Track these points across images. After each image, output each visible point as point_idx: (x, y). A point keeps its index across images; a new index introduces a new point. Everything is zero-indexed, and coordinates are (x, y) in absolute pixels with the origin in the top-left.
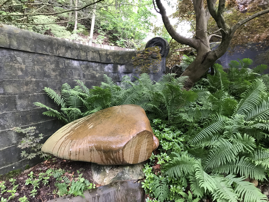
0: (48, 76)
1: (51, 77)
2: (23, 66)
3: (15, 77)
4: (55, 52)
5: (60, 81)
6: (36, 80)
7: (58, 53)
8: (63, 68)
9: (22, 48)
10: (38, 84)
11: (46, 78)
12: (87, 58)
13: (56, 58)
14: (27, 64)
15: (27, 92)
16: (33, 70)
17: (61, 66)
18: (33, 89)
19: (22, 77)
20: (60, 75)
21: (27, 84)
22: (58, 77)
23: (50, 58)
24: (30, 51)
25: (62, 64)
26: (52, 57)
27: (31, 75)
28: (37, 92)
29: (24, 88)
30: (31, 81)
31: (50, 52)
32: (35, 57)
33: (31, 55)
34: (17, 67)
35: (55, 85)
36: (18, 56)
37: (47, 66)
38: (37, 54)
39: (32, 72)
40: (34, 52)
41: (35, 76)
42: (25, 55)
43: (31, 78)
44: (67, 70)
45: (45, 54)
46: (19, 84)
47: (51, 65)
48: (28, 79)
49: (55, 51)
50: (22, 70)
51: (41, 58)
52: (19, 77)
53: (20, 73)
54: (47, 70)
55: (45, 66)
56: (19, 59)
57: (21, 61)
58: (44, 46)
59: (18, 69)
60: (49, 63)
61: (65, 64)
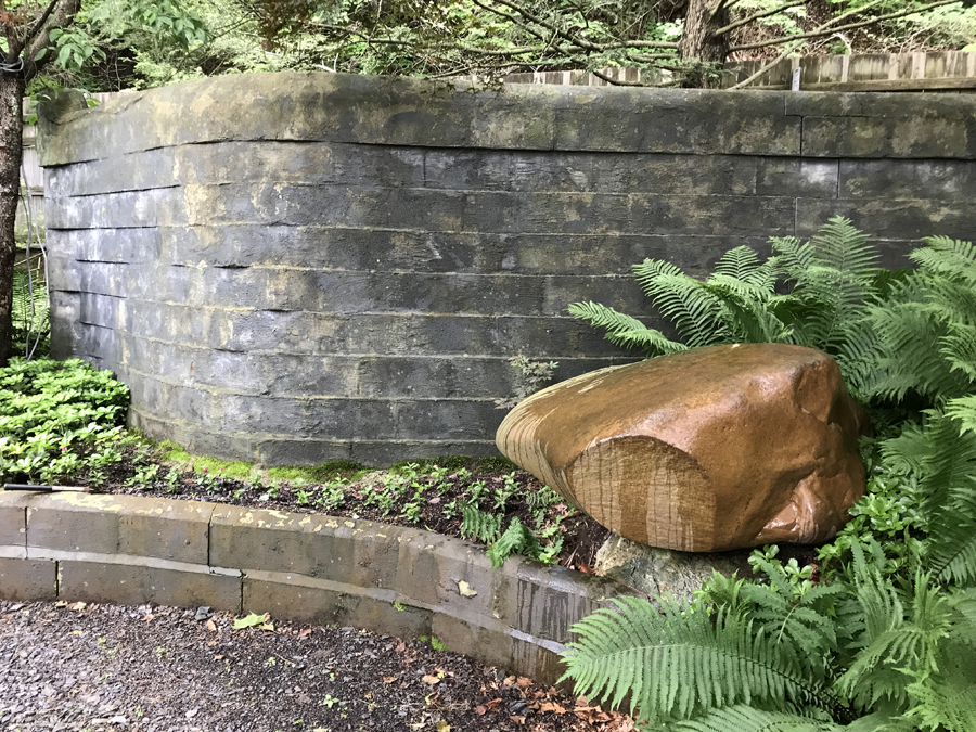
0: (677, 224)
1: (685, 224)
2: (588, 196)
3: (554, 227)
4: (722, 143)
5: (721, 239)
6: (623, 234)
7: (733, 142)
8: (749, 193)
9: (595, 144)
10: (629, 246)
11: (663, 230)
12: (889, 146)
13: (723, 162)
14: (603, 190)
15: (584, 269)
16: (619, 205)
17: (739, 188)
18: (608, 261)
19: (577, 227)
20: (726, 218)
21: (588, 246)
22: (717, 227)
23: (696, 162)
24: (618, 150)
25: (746, 179)
26: (704, 161)
27: (609, 221)
28: (619, 269)
29: (576, 257)
30: (605, 238)
31: (700, 145)
32: (635, 167)
33: (621, 163)
34: (568, 200)
35: (697, 250)
36: (575, 170)
37: (678, 191)
38: (643, 156)
39: (616, 210)
40: (635, 150)
41: (621, 225)
42: (602, 164)
43: (607, 229)
44: (766, 199)
45: (677, 154)
46: (562, 247)
47: (695, 186)
48: (594, 232)
49: (721, 137)
50: (580, 206)
51: (660, 167)
52: (567, 227)
53: (573, 216)
54: (673, 202)
55: (670, 190)
56: (579, 177)
57: (585, 180)
58: (679, 128)
59: (569, 204)
60: (688, 179)
61: (760, 180)
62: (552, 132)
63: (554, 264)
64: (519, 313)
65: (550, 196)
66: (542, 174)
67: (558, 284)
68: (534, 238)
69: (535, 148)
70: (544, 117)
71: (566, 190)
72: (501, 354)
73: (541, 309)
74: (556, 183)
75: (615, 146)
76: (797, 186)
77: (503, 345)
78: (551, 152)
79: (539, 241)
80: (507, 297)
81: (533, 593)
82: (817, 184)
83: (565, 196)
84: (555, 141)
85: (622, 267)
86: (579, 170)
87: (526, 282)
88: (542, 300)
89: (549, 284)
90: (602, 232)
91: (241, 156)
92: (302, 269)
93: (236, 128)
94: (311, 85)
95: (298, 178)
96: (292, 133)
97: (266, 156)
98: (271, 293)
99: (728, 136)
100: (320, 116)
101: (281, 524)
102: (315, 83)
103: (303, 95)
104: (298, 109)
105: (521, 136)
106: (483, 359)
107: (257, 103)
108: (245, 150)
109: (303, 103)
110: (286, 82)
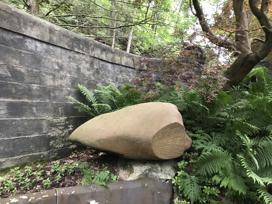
1: (85, 75)
2: (60, 61)
3: (51, 70)
6: (71, 76)
7: (93, 53)
8: (97, 69)
9: (61, 44)
11: (80, 76)
12: (121, 62)
13: (92, 59)
14: (64, 60)
15: (61, 86)
17: (95, 67)
18: (67, 84)
19: (58, 71)
20: (94, 75)
21: (62, 78)
22: (92, 77)
23: (85, 57)
24: (67, 48)
25: (96, 64)
26: (87, 57)
28: (70, 87)
29: (59, 81)
30: (66, 76)
31: (86, 52)
32: (71, 54)
33: (68, 52)
34: (54, 61)
38: (73, 52)
39: (68, 67)
40: (71, 49)
41: (70, 73)
42: (63, 51)
43: (66, 73)
44: (101, 71)
45: (81, 53)
47: (86, 64)
48: (63, 73)
49: (90, 51)
50: (58, 64)
51: (77, 56)
52: (55, 70)
53: (56, 67)
54: (82, 68)
55: (81, 64)
56: (57, 54)
58: (81, 46)
60: (84, 62)
61: (99, 66)
62: (48, 36)
63: (52, 83)
64: (42, 100)
67: (54, 90)
69: (43, 40)
70: (46, 30)
71: (53, 57)
72: (37, 117)
73: (49, 99)
74: (50, 54)
76: (106, 69)
78: (48, 43)
79: (47, 74)
80: (38, 94)
82: (110, 69)
84: (50, 40)
87: (44, 89)
88: (50, 96)
89: (51, 90)
99: (92, 51)
105: (39, 35)
106: (32, 119)
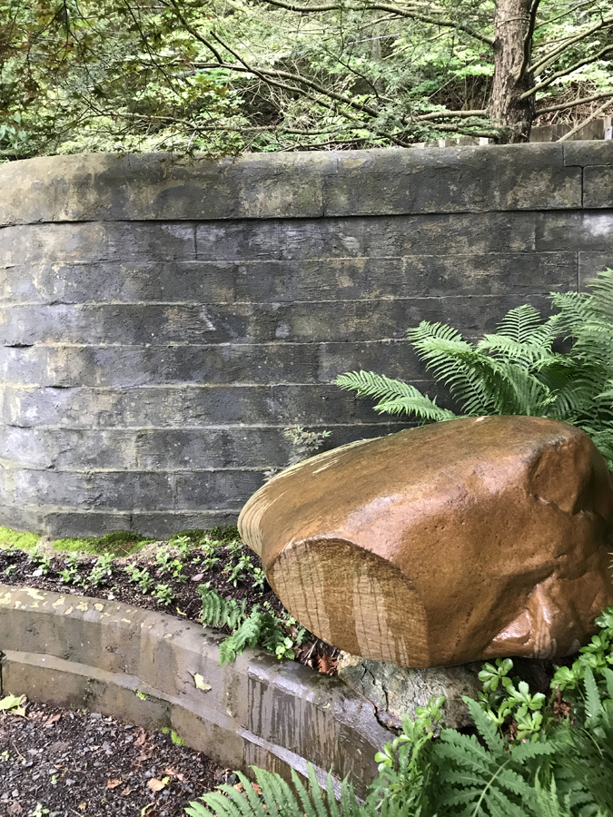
0: (453, 285)
1: (460, 285)
2: (360, 261)
3: (326, 294)
4: (497, 200)
5: (499, 298)
6: (397, 298)
7: (509, 198)
8: (529, 248)
9: (365, 209)
10: (404, 309)
11: (440, 292)
13: (500, 218)
14: (375, 254)
15: (358, 334)
16: (393, 269)
17: (517, 245)
18: (383, 325)
19: (350, 293)
20: (504, 277)
21: (362, 311)
22: (496, 286)
23: (471, 221)
24: (390, 213)
25: (525, 237)
26: (479, 220)
27: (384, 285)
28: (395, 334)
29: (350, 323)
30: (379, 304)
31: (475, 203)
32: (407, 228)
33: (393, 225)
35: (474, 311)
36: (346, 235)
37: (453, 251)
38: (416, 219)
39: (390, 274)
40: (407, 212)
41: (395, 289)
42: (374, 227)
43: (381, 293)
44: (547, 255)
45: (450, 213)
46: (334, 314)
47: (471, 245)
48: (368, 297)
49: (497, 194)
50: (352, 272)
51: (433, 228)
52: (340, 293)
53: (345, 282)
54: (448, 263)
55: (446, 251)
56: (350, 242)
57: (357, 245)
58: (452, 187)
59: (341, 270)
60: (464, 239)
61: (539, 235)
62: (321, 198)
63: (328, 332)
64: (294, 381)
65: (322, 263)
66: (313, 241)
67: (333, 350)
68: (307, 306)
69: (304, 216)
70: (313, 183)
71: (337, 256)
72: (278, 423)
73: (316, 377)
74: (327, 249)
75: (387, 210)
76: (580, 240)
77: (279, 414)
78: (321, 219)
79: (312, 308)
80: (282, 365)
81: (262, 693)
82: (601, 236)
83: (337, 262)
84: (325, 208)
85: (398, 331)
86: (350, 236)
87: (300, 351)
88: (317, 367)
89: (324, 351)
90: (376, 297)
91: (23, 239)
92: (79, 346)
93: (17, 213)
94: (84, 166)
95: (74, 257)
96: (67, 214)
97: (45, 238)
98: (51, 370)
99: (504, 193)
100: (92, 197)
101: (36, 605)
102: (86, 164)
103: (75, 177)
104: (71, 191)
105: (290, 205)
106: (259, 429)
107: (35, 187)
108: (25, 233)
109: (75, 184)
110: (60, 165)
